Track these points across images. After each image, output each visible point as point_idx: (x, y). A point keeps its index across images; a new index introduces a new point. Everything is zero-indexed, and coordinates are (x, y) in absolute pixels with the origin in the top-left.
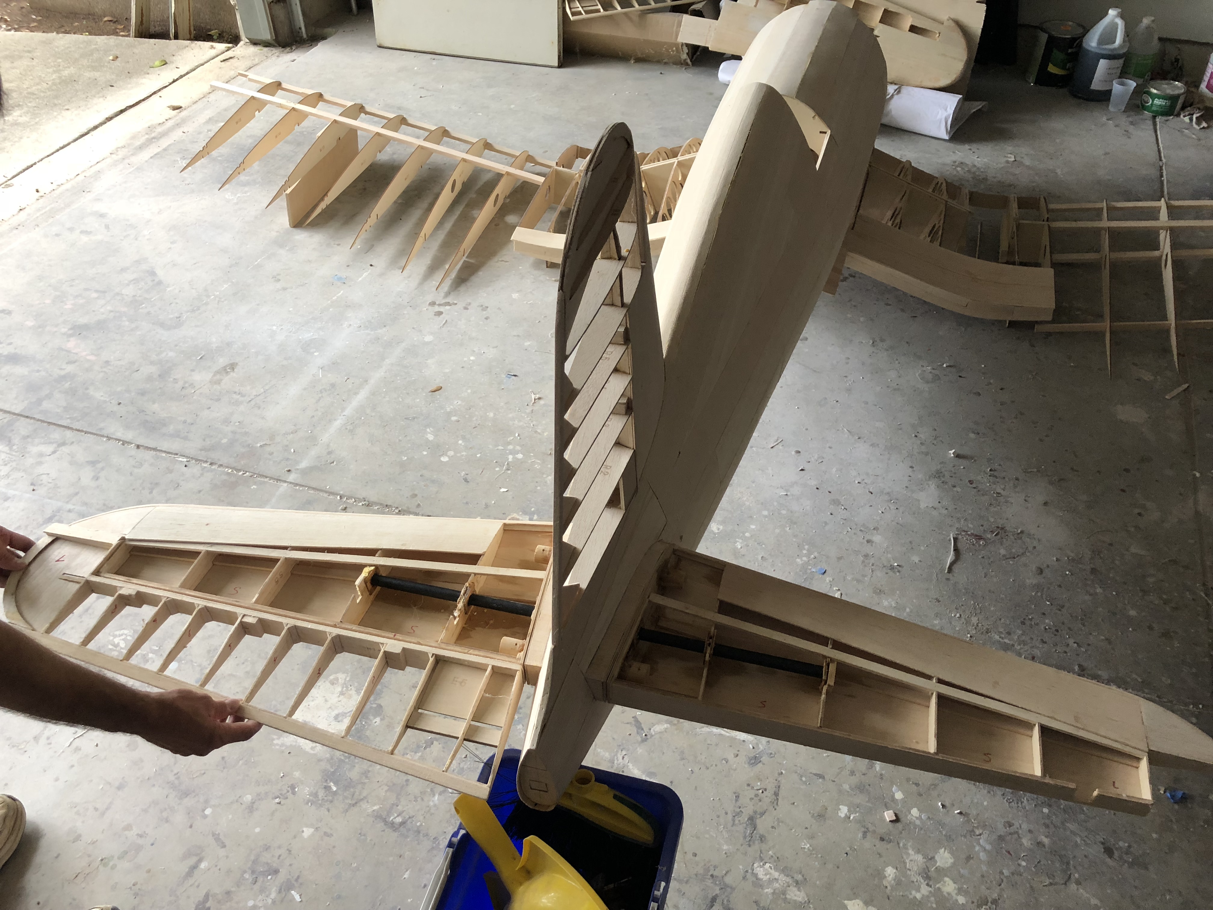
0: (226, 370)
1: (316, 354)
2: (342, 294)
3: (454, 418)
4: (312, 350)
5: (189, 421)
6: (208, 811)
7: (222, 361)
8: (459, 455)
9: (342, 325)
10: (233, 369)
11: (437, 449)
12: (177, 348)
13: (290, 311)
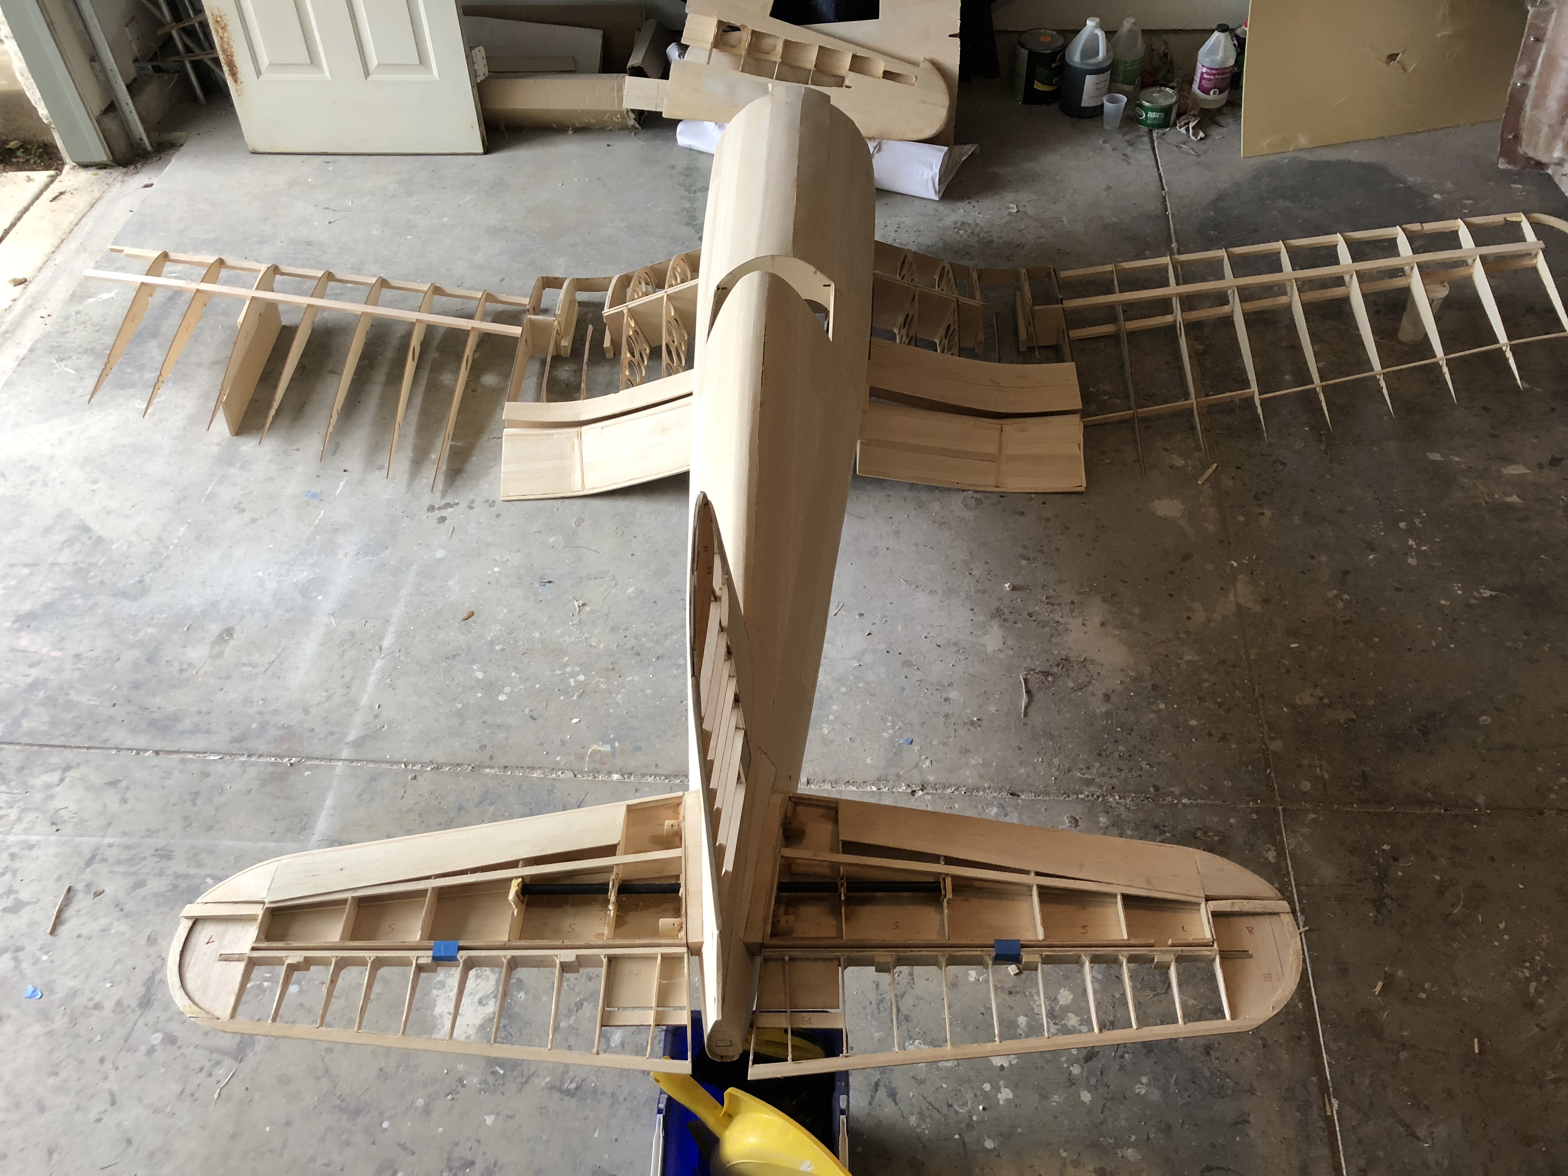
0: (223, 638)
1: (320, 598)
2: (324, 514)
3: (498, 648)
4: (314, 594)
5: (204, 710)
6: (385, 1125)
7: (214, 629)
8: (516, 690)
9: (336, 555)
10: (231, 636)
11: (490, 687)
12: (155, 621)
13: (271, 549)
